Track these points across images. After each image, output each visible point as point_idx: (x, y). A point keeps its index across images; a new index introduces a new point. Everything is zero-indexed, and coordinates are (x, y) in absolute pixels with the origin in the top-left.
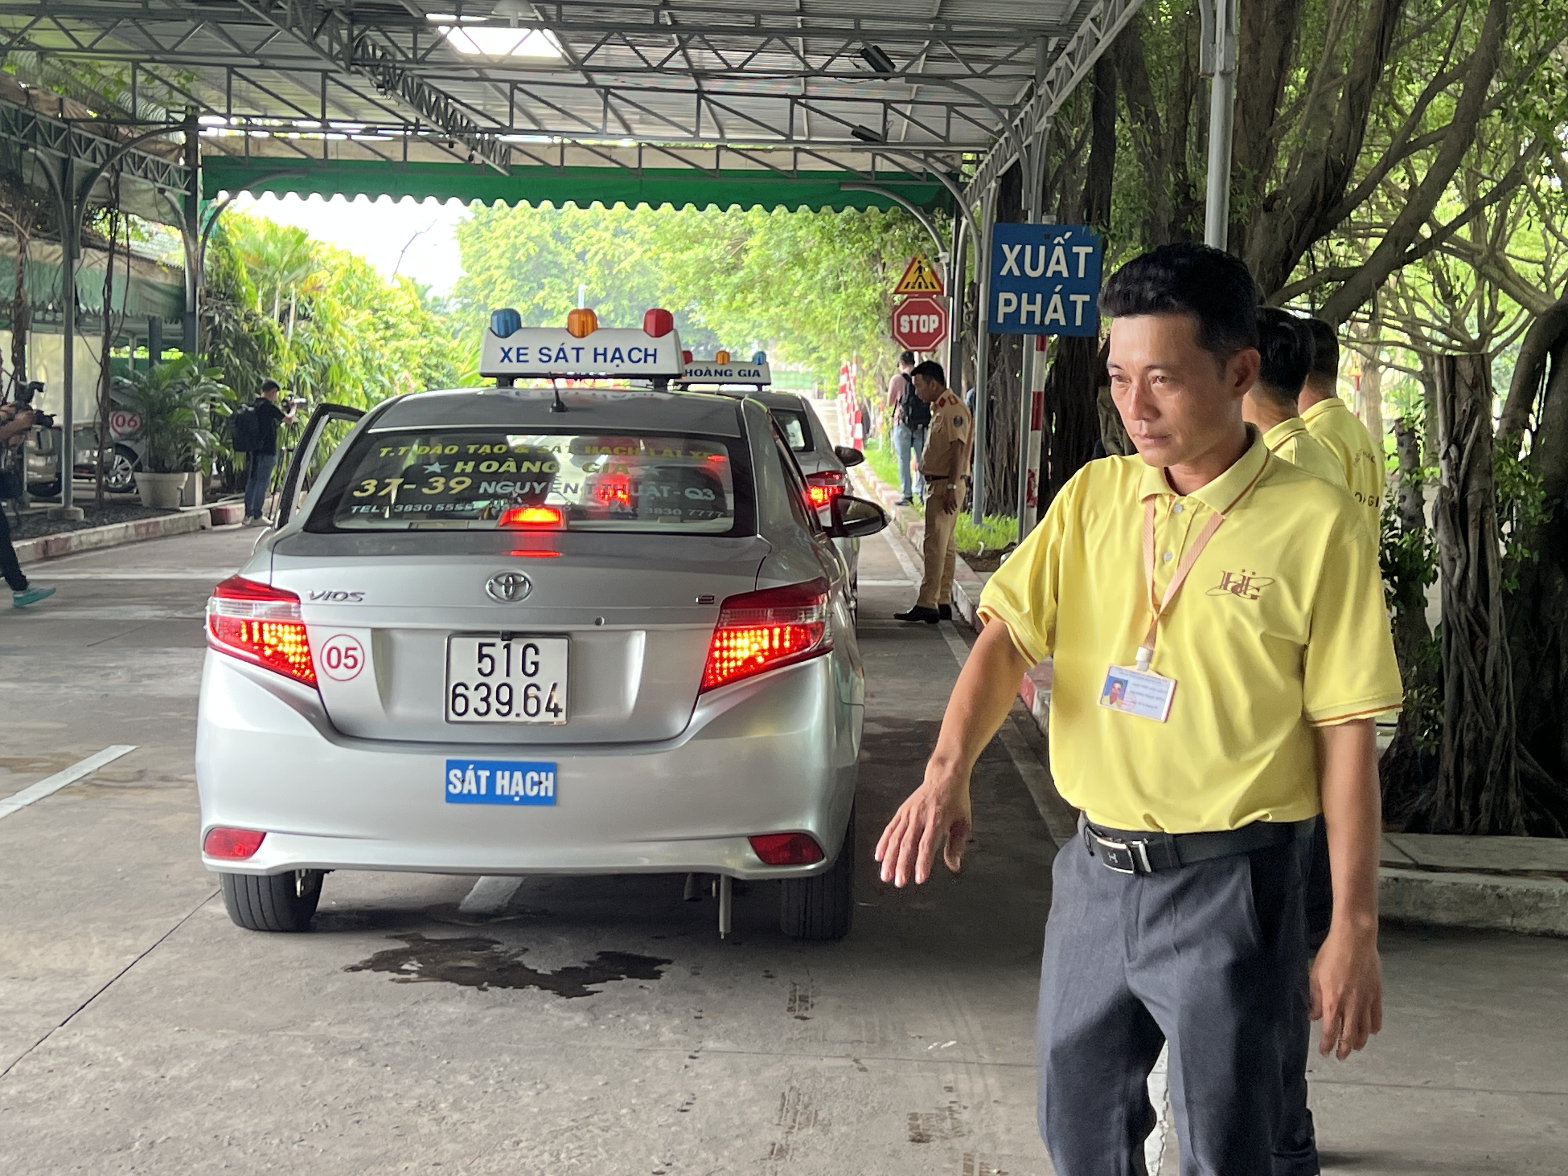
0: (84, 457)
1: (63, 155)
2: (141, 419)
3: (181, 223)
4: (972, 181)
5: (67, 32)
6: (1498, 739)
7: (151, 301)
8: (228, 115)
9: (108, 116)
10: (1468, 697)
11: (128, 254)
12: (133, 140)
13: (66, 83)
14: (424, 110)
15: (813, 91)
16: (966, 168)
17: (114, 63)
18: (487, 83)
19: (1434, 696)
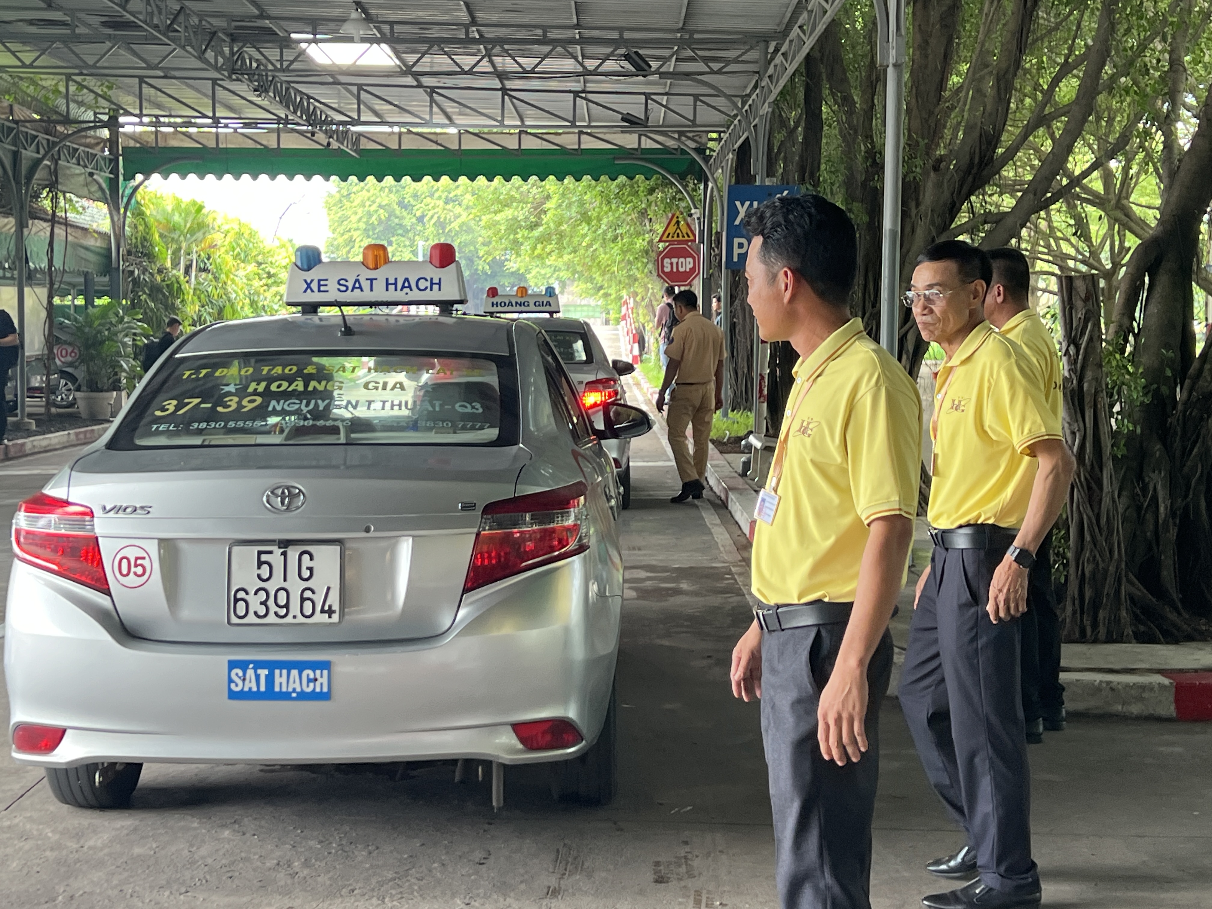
0: (36, 381)
1: (14, 148)
2: (80, 351)
3: (106, 199)
4: (715, 154)
5: (13, 53)
6: (1112, 569)
7: (85, 260)
8: (140, 116)
9: (49, 118)
10: (1088, 537)
11: (66, 223)
12: (69, 135)
13: (15, 93)
14: (291, 108)
15: (591, 87)
16: (711, 144)
17: (52, 76)
18: (339, 87)
19: (1062, 538)
